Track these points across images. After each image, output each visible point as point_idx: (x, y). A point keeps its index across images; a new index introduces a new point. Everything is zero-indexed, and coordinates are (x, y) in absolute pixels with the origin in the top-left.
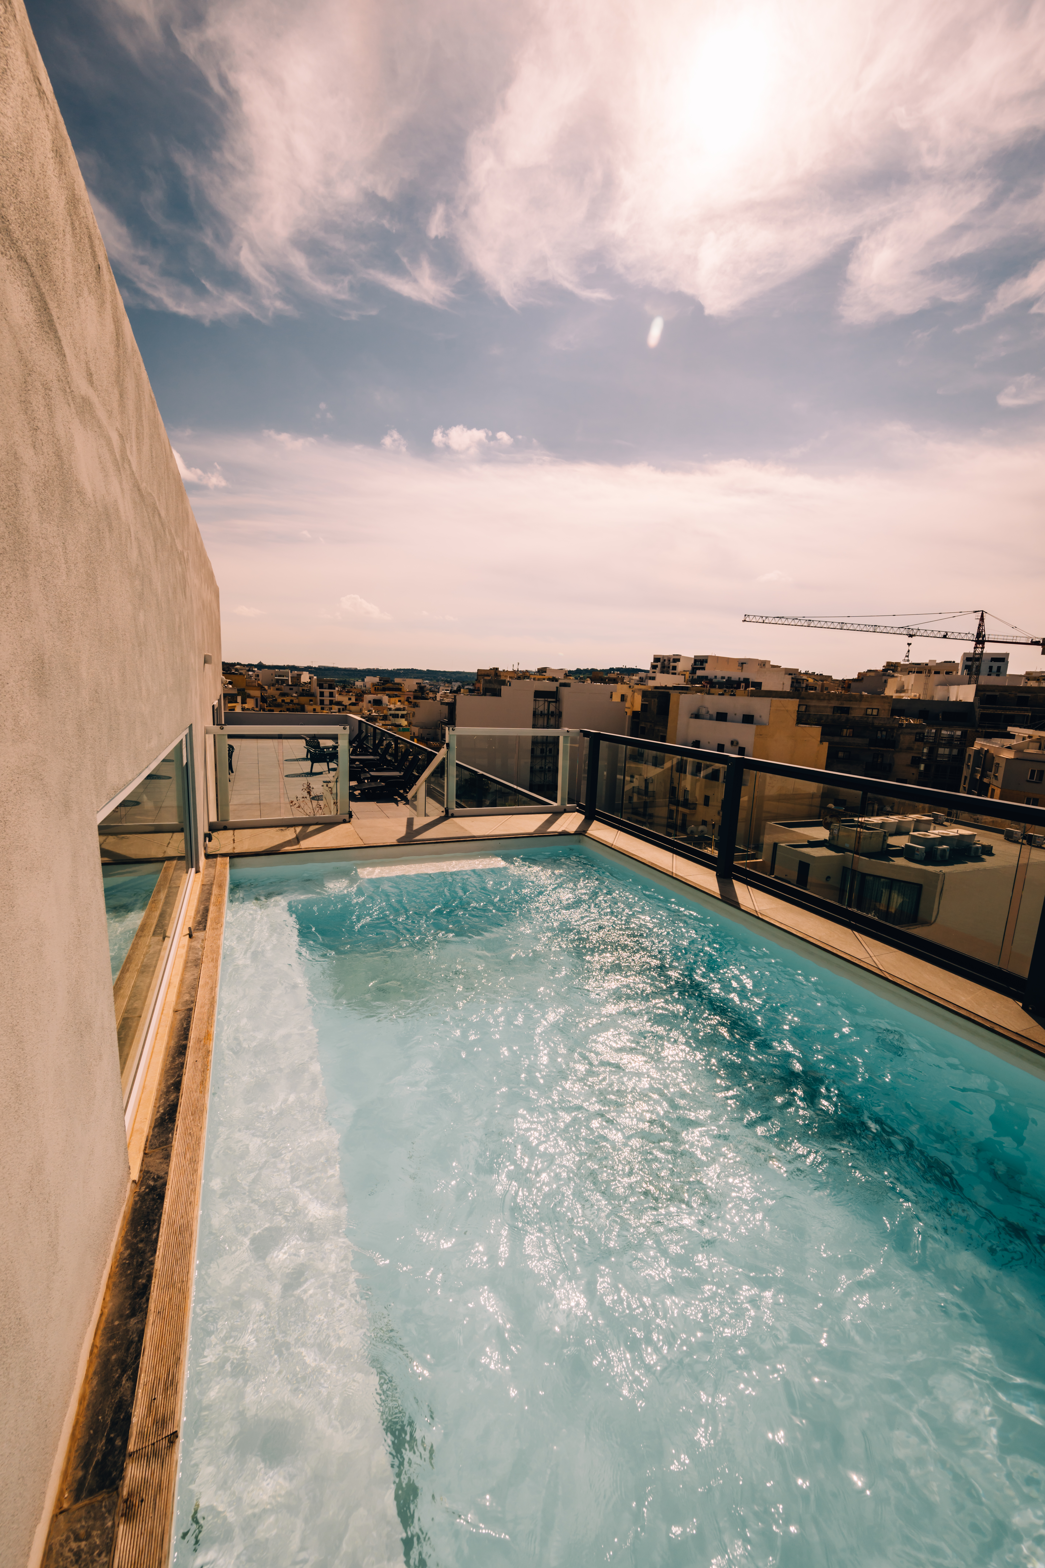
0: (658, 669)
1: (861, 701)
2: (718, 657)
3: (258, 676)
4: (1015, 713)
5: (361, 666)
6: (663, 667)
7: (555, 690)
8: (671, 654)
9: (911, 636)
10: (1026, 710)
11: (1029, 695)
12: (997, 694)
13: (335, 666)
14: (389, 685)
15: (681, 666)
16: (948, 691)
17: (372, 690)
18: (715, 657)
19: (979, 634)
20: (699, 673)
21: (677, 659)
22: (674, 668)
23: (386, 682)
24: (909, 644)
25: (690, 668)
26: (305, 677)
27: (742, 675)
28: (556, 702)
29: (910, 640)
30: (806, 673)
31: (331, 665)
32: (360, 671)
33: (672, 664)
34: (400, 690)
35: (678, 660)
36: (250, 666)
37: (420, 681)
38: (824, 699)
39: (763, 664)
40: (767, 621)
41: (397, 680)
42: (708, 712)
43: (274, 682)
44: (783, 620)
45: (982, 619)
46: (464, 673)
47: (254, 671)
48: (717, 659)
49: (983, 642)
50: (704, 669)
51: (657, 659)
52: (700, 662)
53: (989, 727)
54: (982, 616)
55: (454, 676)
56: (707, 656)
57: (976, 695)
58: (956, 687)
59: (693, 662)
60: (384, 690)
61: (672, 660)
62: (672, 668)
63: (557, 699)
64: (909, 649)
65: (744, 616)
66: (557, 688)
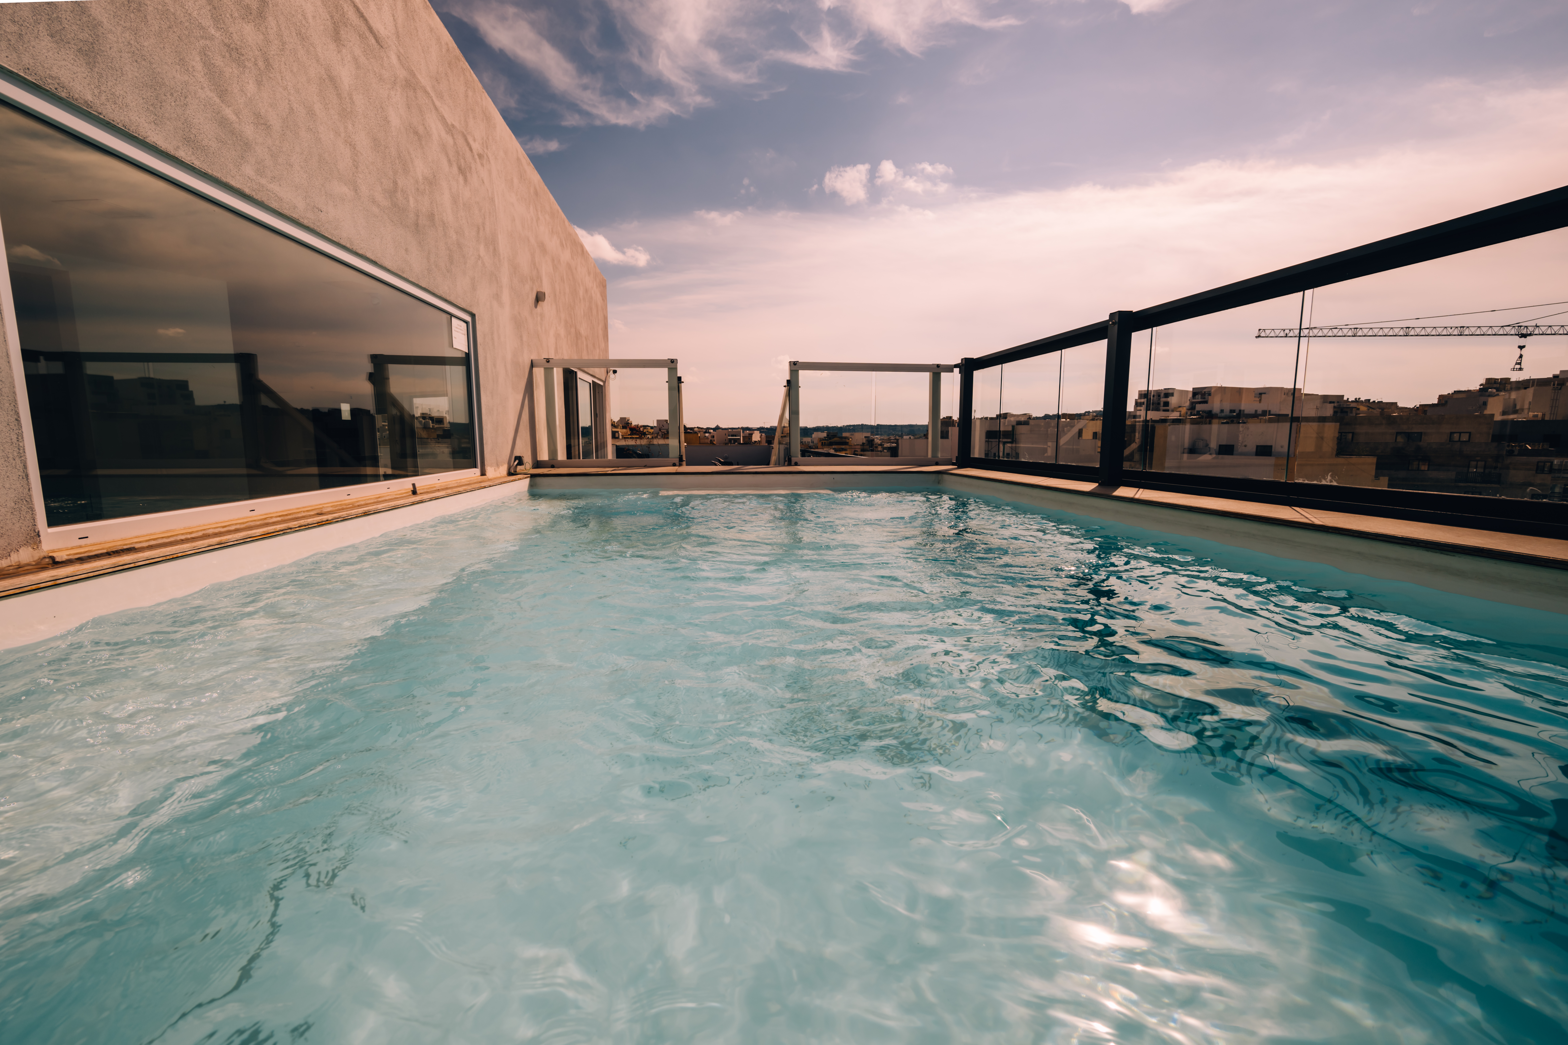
1: (1440, 423)
2: (1225, 388)
3: (713, 437)
6: (1152, 404)
7: (1011, 429)
9: (1523, 336)
14: (836, 439)
15: (1174, 401)
17: (819, 445)
20: (1199, 407)
21: (1168, 393)
22: (1166, 404)
23: (834, 436)
24: (1521, 347)
25: (1187, 403)
26: (756, 437)
27: (1260, 407)
30: (1357, 401)
33: (1163, 400)
34: (846, 443)
35: (1172, 395)
36: (707, 430)
37: (868, 436)
39: (1292, 393)
41: (845, 435)
43: (727, 441)
44: (1316, 331)
47: (710, 433)
50: (1206, 402)
52: (1201, 394)
56: (1211, 388)
59: (1190, 395)
60: (831, 444)
61: (1162, 395)
62: (1162, 404)
63: (1013, 439)
64: (1521, 356)
65: (1260, 330)
66: (1013, 427)
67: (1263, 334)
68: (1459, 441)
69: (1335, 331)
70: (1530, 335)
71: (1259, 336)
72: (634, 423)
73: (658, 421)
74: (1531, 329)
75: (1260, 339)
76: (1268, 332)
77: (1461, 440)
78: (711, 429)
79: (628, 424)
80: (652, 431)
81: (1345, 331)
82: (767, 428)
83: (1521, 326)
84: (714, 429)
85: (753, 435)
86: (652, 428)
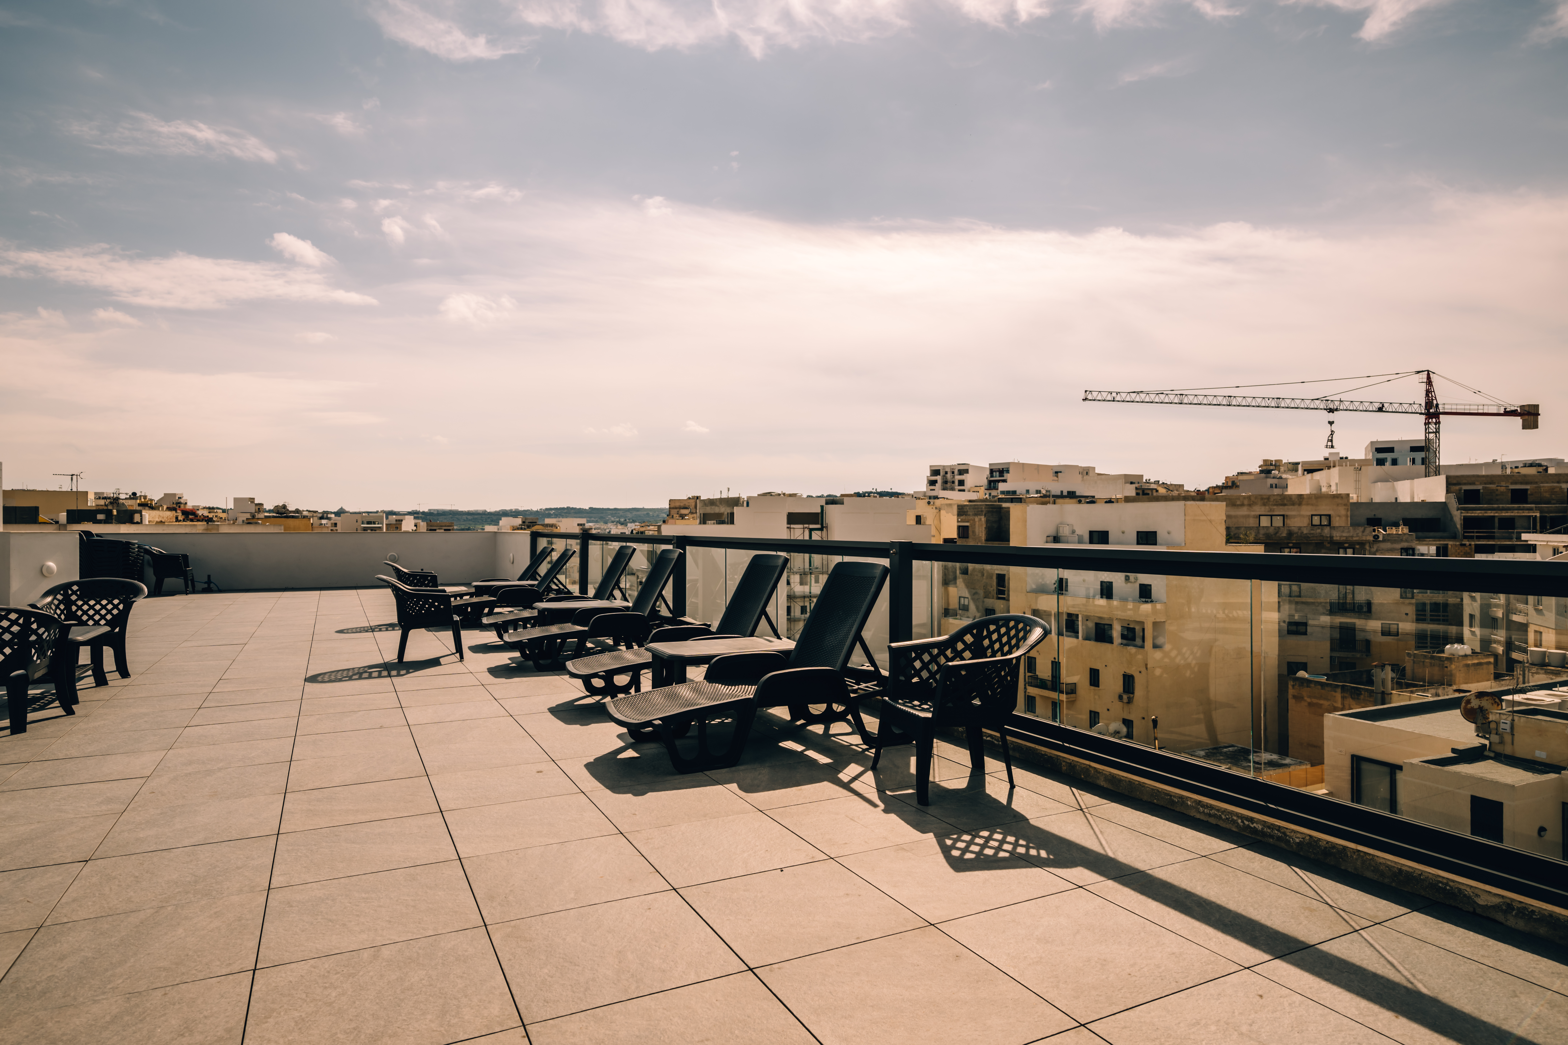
0: (939, 485)
1: (1300, 504)
4: (1515, 513)
5: (492, 508)
6: (945, 482)
7: (819, 511)
8: (955, 463)
9: (1331, 411)
10: (1530, 509)
11: (1528, 487)
12: (1480, 487)
13: (454, 508)
15: (970, 480)
16: (1394, 489)
18: (1018, 464)
19: (1429, 404)
20: (999, 487)
21: (964, 470)
22: (961, 483)
24: (1331, 423)
25: (985, 482)
26: (409, 524)
27: (1063, 488)
28: (821, 529)
29: (1331, 417)
31: (447, 508)
32: (490, 514)
33: (958, 478)
35: (966, 471)
36: (324, 515)
37: (583, 521)
38: (1242, 505)
39: (1086, 472)
40: (1118, 398)
41: (548, 521)
42: (1073, 532)
44: (1143, 396)
45: (1429, 382)
46: (643, 509)
48: (1023, 466)
49: (1437, 415)
50: (1005, 481)
51: (935, 472)
52: (998, 472)
53: (1479, 538)
54: (1429, 377)
55: (629, 515)
56: (1009, 463)
57: (1448, 491)
58: (1407, 482)
59: (988, 472)
61: (956, 472)
62: (957, 483)
63: (822, 524)
64: (1332, 432)
65: (1086, 391)
66: (822, 507)
67: (1090, 397)
68: (1321, 525)
69: (1162, 396)
70: (1337, 410)
71: (1085, 399)
72: (190, 505)
73: (236, 500)
74: (1337, 403)
75: (1087, 402)
76: (1095, 394)
77: (1322, 524)
78: (332, 513)
79: (179, 503)
80: (224, 515)
81: (1172, 397)
82: (423, 513)
83: (1328, 400)
84: (338, 513)
85: (404, 523)
86: (224, 511)
